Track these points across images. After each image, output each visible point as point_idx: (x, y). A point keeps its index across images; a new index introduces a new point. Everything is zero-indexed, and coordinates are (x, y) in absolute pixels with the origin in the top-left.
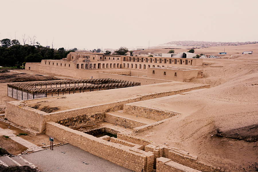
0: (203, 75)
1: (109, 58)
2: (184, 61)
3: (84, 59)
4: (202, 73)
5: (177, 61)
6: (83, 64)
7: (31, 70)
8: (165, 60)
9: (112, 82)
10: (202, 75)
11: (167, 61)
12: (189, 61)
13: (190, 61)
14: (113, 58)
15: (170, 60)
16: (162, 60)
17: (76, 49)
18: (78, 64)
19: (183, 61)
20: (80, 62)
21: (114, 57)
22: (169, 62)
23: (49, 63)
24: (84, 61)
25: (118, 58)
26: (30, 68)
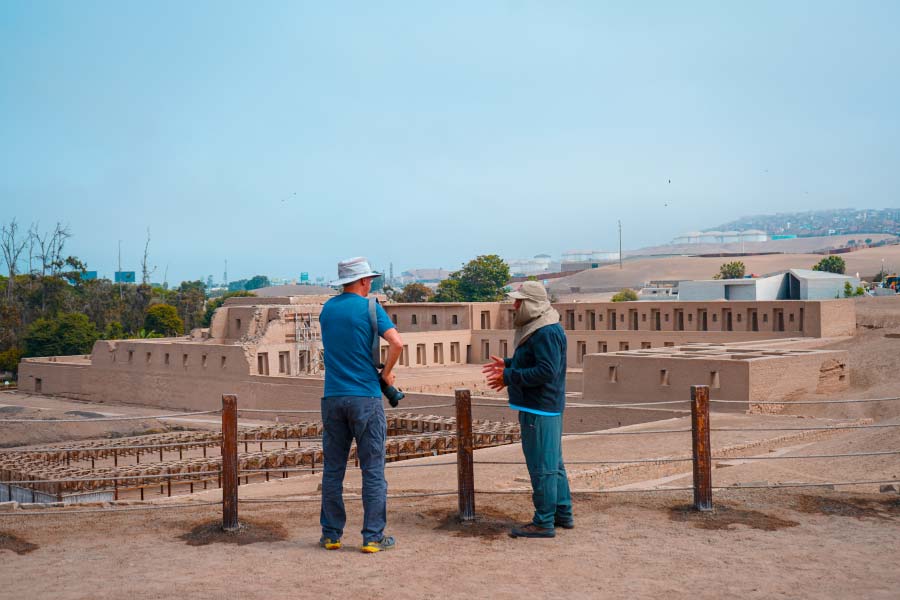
0: (847, 375)
1: (414, 316)
2: (765, 316)
3: (289, 328)
4: (842, 366)
5: (734, 318)
6: (287, 353)
7: (44, 390)
8: (656, 312)
9: (416, 427)
10: (842, 377)
11: (686, 318)
12: (792, 316)
13: (797, 315)
14: (429, 318)
15: (727, 313)
16: (662, 317)
17: (259, 282)
18: (266, 354)
19: (760, 317)
20: (275, 342)
21: (435, 312)
22: (699, 321)
23: (131, 353)
24: (292, 338)
25: (455, 317)
26: (39, 381)
